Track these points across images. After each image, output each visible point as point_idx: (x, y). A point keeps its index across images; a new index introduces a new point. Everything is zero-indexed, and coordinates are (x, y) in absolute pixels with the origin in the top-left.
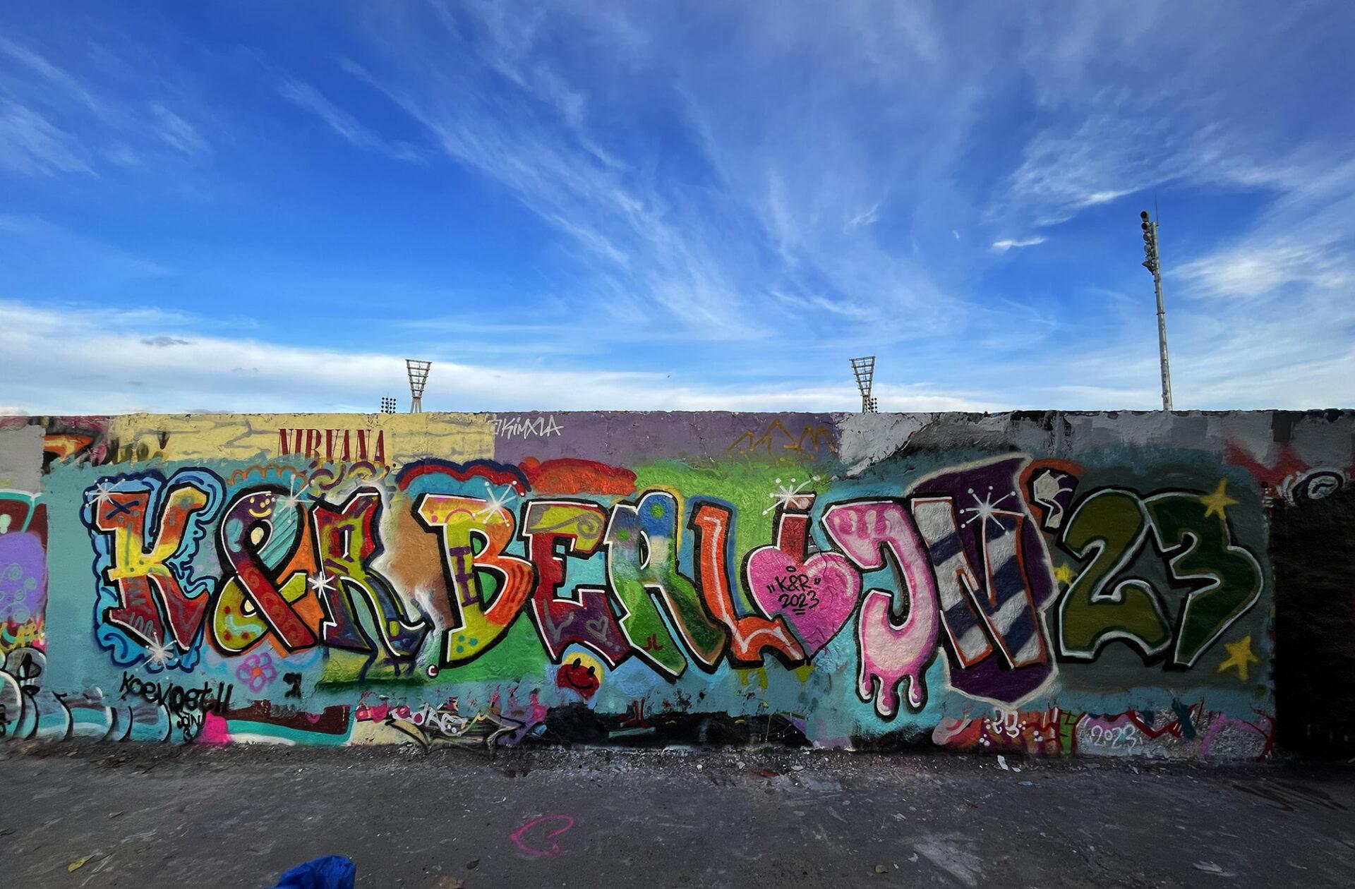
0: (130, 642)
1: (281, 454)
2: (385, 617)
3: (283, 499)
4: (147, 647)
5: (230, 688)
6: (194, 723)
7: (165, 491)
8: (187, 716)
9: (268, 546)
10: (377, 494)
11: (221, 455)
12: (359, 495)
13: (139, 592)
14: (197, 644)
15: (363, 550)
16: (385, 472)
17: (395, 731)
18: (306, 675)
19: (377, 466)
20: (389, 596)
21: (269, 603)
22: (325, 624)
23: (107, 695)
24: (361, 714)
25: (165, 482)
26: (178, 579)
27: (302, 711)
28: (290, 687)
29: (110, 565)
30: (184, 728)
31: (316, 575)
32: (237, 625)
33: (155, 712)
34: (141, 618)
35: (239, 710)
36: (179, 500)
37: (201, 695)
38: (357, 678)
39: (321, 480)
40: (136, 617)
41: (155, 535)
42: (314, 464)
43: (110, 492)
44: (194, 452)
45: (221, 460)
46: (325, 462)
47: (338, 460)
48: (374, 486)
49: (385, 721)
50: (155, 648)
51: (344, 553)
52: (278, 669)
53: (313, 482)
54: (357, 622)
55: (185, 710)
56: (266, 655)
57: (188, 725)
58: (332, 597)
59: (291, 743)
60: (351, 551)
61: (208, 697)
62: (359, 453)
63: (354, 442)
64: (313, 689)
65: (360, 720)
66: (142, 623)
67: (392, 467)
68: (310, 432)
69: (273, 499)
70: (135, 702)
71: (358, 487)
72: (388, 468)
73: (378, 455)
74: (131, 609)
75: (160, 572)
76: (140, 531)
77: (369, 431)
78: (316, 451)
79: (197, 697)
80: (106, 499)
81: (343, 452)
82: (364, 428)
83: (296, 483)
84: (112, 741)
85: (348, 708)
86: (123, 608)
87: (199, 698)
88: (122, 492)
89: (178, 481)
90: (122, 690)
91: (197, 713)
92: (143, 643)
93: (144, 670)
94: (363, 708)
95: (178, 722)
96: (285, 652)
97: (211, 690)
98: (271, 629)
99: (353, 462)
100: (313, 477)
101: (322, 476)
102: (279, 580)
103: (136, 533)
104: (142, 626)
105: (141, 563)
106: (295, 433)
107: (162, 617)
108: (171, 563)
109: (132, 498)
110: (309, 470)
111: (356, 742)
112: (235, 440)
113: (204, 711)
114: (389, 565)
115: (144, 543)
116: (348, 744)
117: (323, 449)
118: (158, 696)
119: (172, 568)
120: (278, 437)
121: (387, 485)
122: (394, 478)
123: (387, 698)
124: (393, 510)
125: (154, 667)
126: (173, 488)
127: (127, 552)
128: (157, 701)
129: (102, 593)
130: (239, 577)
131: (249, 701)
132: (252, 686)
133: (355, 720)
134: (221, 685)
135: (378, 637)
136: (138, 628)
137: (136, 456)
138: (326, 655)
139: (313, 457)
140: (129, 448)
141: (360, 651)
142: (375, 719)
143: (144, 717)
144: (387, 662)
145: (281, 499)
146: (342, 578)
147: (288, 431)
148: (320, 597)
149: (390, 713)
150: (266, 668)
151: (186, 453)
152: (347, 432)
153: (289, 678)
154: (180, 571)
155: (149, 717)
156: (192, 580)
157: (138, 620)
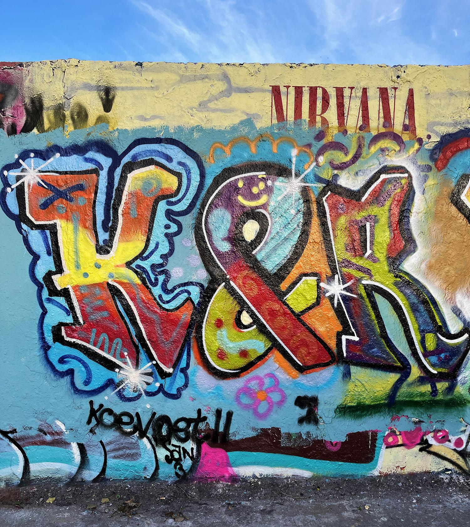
0: (93, 365)
1: (275, 121)
2: (419, 329)
3: (282, 182)
4: (117, 370)
5: (230, 415)
6: (187, 457)
7: (118, 171)
8: (177, 449)
9: (266, 243)
10: (406, 175)
11: (194, 122)
12: (383, 177)
13: (99, 303)
14: (183, 364)
15: (390, 248)
16: (417, 146)
17: (431, 458)
18: (322, 398)
19: (406, 137)
20: (424, 302)
21: (272, 314)
22: (344, 338)
23: (72, 429)
24: (390, 440)
25: (116, 159)
26: (150, 286)
27: (319, 438)
28: (303, 412)
29: (54, 269)
30: (174, 462)
31: (330, 279)
32: (232, 341)
33: (135, 446)
34: (104, 336)
35: (242, 440)
36: (140, 183)
37: (192, 425)
38: (385, 400)
39: (332, 157)
40: (98, 335)
41: (112, 231)
42: (320, 136)
43: (40, 171)
44: (154, 117)
45: (193, 129)
46: (336, 132)
47: (353, 131)
48: (403, 165)
49: (418, 447)
50: (127, 371)
51: (366, 252)
52: (287, 392)
53: (321, 159)
54: (384, 335)
55: (174, 442)
56: (271, 376)
57: (180, 459)
58: (352, 304)
59: (307, 474)
60: (375, 248)
61: (202, 426)
62: (382, 120)
63: (374, 105)
64: (332, 414)
65: (389, 446)
66: (107, 340)
67: (425, 140)
68: (313, 91)
69: (269, 183)
70: (110, 436)
71: (382, 166)
72: (420, 141)
73: (407, 122)
74: (90, 325)
75: (126, 278)
76: (89, 223)
77: (395, 89)
78: (322, 117)
79: (188, 426)
80: (36, 181)
81: (361, 118)
82: (388, 84)
83: (299, 161)
84: (83, 481)
85: (375, 434)
86: (79, 323)
87: (191, 429)
88: (57, 172)
89: (134, 157)
90: (89, 422)
91: (190, 445)
92: (111, 366)
93: (116, 399)
94: (393, 433)
95: (167, 457)
96: (295, 372)
97: (205, 418)
98: (275, 345)
99: (374, 133)
100: (321, 152)
101: (333, 152)
102: (284, 286)
103: (85, 227)
104: (106, 346)
105: (98, 266)
106: (292, 91)
107: (133, 333)
108: (139, 266)
109: (73, 181)
110: (314, 142)
111: (385, 471)
112: (210, 101)
113: (199, 443)
114: (423, 266)
115: (97, 241)
116: (376, 473)
117: (332, 115)
118: (138, 428)
119: (140, 272)
120: (268, 98)
121: (419, 163)
122: (428, 154)
123: (420, 422)
124: (427, 196)
125: (128, 393)
126: (130, 167)
127: (76, 252)
128: (137, 434)
129: (47, 305)
130: (231, 282)
131: (254, 429)
132: (256, 413)
133: (384, 446)
134: (218, 413)
135: (410, 352)
136: (102, 348)
137: (70, 122)
138: (347, 375)
139: (319, 125)
140: (59, 110)
141: (389, 368)
142: (407, 445)
143: (121, 452)
144: (421, 381)
145: (279, 183)
146: (364, 282)
147: (283, 90)
148: (336, 305)
149: (425, 438)
150: (272, 391)
151: (142, 118)
152: (365, 91)
153: (301, 402)
154: (152, 277)
155: (128, 451)
156: (170, 287)
157: (102, 338)
